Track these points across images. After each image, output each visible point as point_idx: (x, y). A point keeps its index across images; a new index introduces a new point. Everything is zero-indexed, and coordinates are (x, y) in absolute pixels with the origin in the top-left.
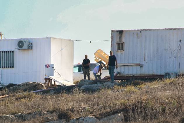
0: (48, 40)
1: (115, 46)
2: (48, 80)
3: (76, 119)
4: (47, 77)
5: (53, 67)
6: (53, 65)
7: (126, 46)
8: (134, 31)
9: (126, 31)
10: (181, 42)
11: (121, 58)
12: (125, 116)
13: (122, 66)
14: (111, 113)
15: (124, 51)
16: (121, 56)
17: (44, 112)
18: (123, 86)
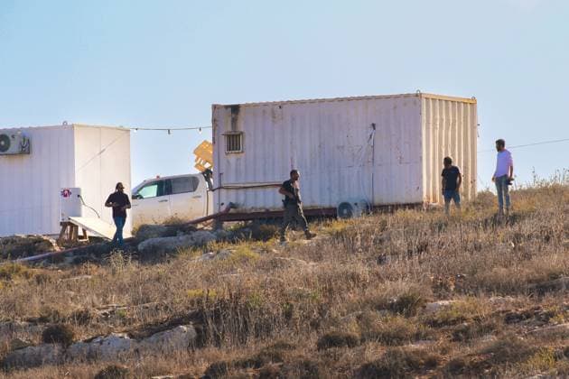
0: (67, 131)
1: (223, 142)
2: (69, 227)
3: (85, 341)
4: (66, 220)
5: (79, 196)
6: (78, 190)
7: (247, 142)
8: (266, 105)
9: (247, 105)
10: (374, 129)
11: (236, 170)
12: (198, 330)
13: (240, 188)
14: (166, 324)
15: (242, 152)
16: (236, 165)
17: (18, 322)
18: (229, 243)
